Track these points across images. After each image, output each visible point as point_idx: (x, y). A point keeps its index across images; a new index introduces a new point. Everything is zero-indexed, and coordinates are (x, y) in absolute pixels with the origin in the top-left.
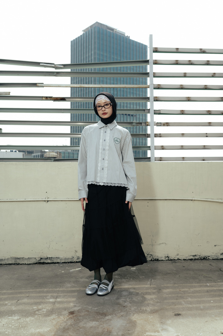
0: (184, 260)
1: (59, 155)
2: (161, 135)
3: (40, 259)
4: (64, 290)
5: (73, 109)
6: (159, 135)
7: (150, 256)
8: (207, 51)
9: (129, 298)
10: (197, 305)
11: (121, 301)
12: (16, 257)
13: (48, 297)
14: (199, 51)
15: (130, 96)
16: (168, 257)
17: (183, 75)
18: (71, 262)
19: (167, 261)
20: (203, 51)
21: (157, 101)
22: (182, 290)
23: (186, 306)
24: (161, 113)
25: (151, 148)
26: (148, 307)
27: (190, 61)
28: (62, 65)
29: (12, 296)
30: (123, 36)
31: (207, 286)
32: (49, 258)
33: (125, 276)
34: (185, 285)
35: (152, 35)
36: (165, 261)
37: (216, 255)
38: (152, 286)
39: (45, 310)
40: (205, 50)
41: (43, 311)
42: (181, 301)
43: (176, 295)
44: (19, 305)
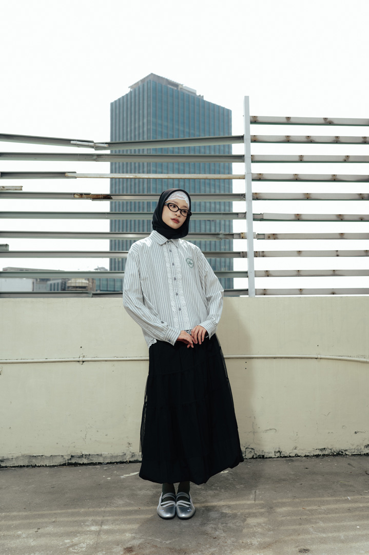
0: (305, 456)
1: (91, 284)
2: (265, 253)
3: (70, 457)
4: (112, 511)
5: (114, 212)
6: (261, 254)
7: (250, 450)
8: (335, 122)
9: (222, 524)
10: (335, 534)
11: (209, 528)
12: (30, 455)
13: (87, 523)
14: (323, 121)
15: (220, 192)
16: (279, 451)
17: (297, 159)
18: (122, 463)
19: (279, 459)
20: (328, 122)
21: (257, 199)
22: (308, 508)
23: (317, 536)
24: (264, 218)
25: (249, 274)
26: (253, 538)
27: (308, 136)
28: (106, 143)
29: (28, 521)
30: (194, 95)
31: (347, 501)
32: (86, 455)
33: (212, 485)
34: (312, 499)
35: (248, 97)
36: (275, 459)
37: (357, 448)
38: (257, 502)
39: (84, 545)
40: (332, 120)
41: (82, 548)
42: (308, 527)
43: (299, 518)
44: (40, 537)
